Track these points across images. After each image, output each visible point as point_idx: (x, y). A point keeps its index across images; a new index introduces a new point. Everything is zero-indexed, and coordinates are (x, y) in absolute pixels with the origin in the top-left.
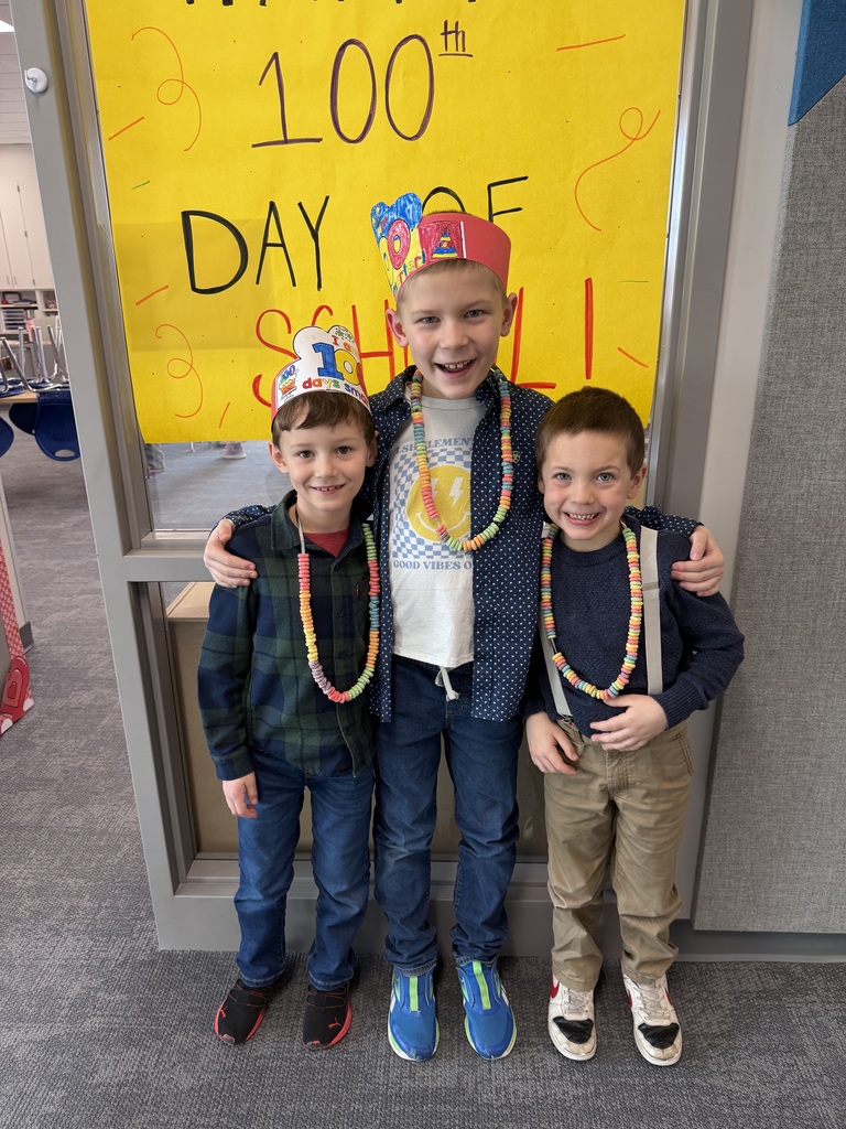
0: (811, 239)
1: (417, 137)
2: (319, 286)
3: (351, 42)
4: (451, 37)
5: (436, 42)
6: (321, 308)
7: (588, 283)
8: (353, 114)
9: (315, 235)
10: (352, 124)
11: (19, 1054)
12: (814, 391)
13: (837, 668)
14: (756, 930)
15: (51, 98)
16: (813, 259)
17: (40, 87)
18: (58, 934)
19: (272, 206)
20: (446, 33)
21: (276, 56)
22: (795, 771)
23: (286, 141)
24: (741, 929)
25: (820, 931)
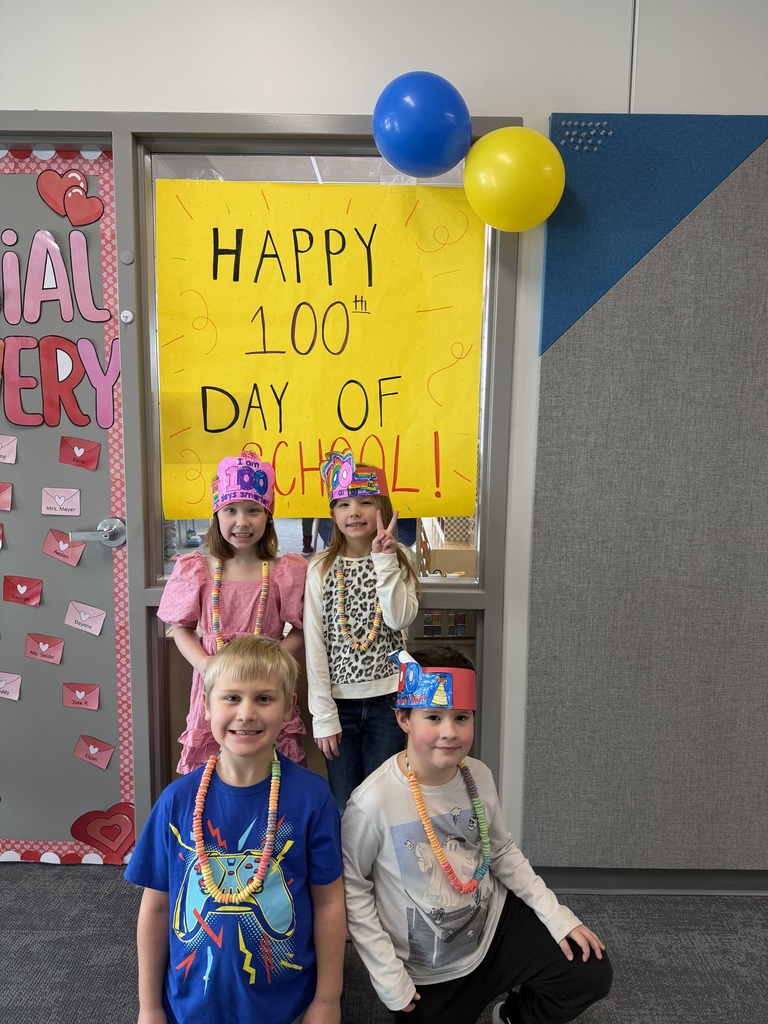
0: (554, 414)
1: (339, 353)
2: (281, 430)
3: (304, 303)
4: (359, 304)
5: (351, 306)
6: (280, 443)
7: (436, 434)
8: (303, 340)
9: (279, 402)
10: (303, 343)
11: (34, 949)
12: (563, 497)
13: (597, 669)
14: (563, 865)
15: (134, 327)
16: (556, 425)
17: (129, 320)
18: (61, 878)
19: (255, 385)
20: (356, 301)
21: (261, 308)
22: (578, 742)
23: (265, 352)
24: (553, 865)
25: (608, 866)
